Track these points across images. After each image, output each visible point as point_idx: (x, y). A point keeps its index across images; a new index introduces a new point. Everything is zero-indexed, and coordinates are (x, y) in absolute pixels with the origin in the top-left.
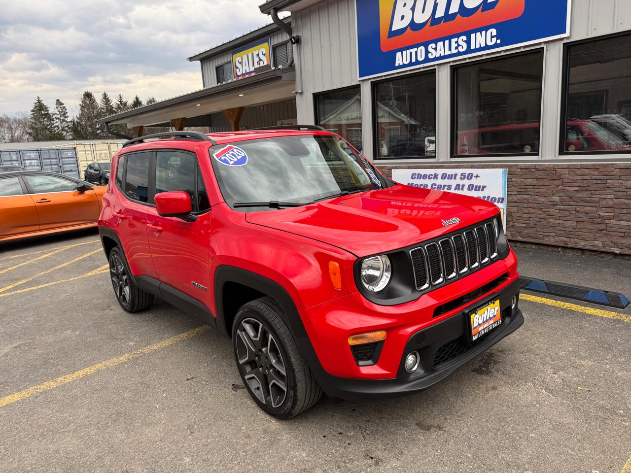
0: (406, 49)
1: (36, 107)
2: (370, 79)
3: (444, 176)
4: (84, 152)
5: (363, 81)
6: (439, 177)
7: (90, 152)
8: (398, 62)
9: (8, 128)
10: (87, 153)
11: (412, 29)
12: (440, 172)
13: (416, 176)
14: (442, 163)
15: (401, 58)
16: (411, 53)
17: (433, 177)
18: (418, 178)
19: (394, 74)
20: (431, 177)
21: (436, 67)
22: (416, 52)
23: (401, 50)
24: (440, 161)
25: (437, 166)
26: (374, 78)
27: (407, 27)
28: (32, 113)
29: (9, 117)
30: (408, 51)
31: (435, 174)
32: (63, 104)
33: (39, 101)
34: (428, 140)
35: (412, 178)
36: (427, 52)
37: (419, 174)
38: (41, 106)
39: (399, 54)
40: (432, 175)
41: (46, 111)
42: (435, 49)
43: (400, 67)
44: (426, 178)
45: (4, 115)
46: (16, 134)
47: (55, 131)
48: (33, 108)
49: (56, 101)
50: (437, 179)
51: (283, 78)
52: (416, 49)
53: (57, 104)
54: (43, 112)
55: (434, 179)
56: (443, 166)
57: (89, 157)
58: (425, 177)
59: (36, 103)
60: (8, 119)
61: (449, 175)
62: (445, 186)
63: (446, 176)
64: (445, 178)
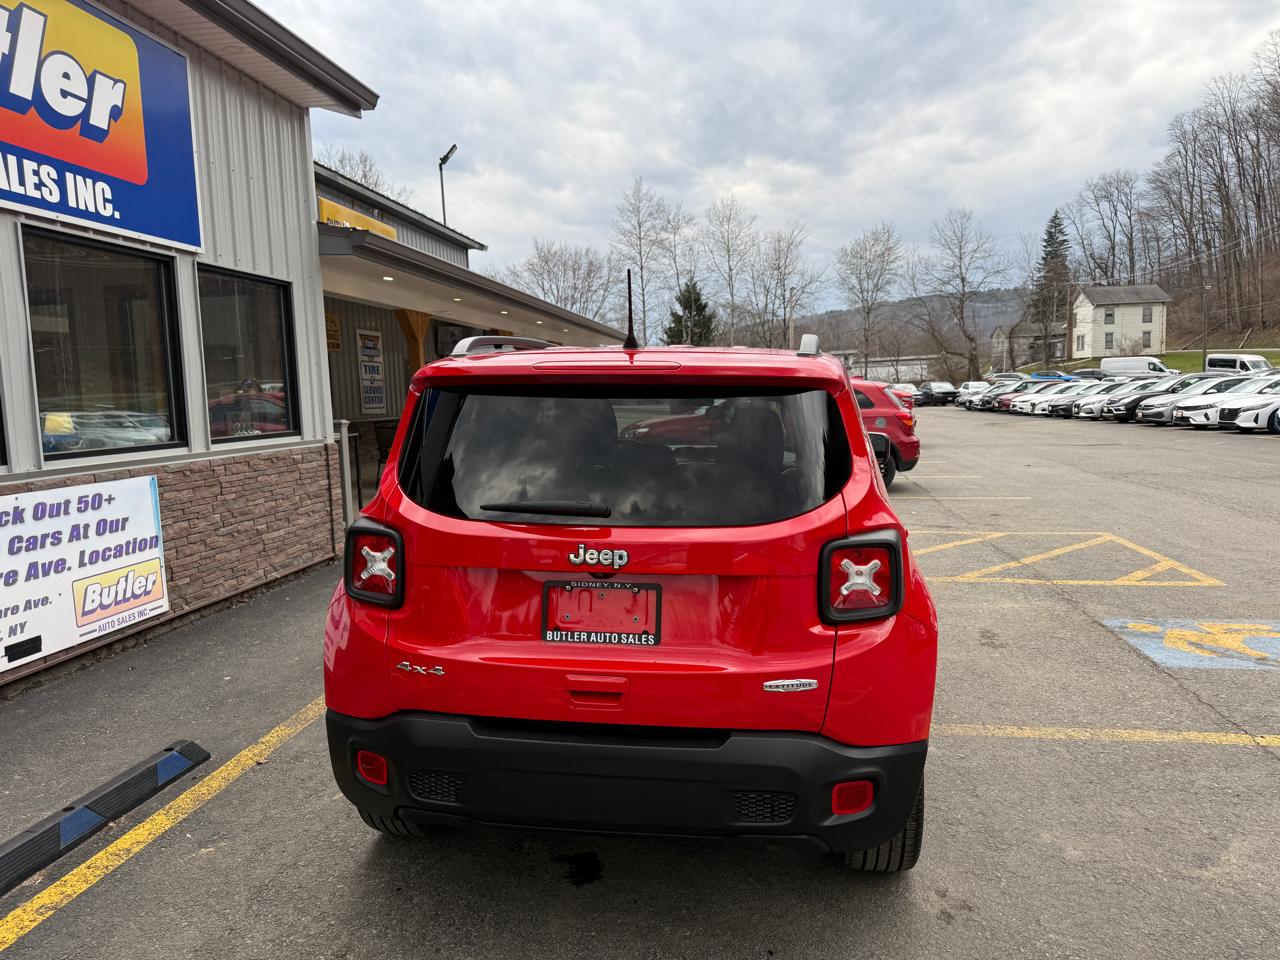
3: (40, 512)
6: (28, 515)
12: (27, 501)
17: (10, 518)
20: (5, 518)
24: (22, 470)
25: (14, 486)
31: (16, 509)
40: (8, 513)
50: (22, 521)
55: (14, 523)
61: (52, 506)
62: (45, 537)
63: (44, 511)
64: (43, 516)
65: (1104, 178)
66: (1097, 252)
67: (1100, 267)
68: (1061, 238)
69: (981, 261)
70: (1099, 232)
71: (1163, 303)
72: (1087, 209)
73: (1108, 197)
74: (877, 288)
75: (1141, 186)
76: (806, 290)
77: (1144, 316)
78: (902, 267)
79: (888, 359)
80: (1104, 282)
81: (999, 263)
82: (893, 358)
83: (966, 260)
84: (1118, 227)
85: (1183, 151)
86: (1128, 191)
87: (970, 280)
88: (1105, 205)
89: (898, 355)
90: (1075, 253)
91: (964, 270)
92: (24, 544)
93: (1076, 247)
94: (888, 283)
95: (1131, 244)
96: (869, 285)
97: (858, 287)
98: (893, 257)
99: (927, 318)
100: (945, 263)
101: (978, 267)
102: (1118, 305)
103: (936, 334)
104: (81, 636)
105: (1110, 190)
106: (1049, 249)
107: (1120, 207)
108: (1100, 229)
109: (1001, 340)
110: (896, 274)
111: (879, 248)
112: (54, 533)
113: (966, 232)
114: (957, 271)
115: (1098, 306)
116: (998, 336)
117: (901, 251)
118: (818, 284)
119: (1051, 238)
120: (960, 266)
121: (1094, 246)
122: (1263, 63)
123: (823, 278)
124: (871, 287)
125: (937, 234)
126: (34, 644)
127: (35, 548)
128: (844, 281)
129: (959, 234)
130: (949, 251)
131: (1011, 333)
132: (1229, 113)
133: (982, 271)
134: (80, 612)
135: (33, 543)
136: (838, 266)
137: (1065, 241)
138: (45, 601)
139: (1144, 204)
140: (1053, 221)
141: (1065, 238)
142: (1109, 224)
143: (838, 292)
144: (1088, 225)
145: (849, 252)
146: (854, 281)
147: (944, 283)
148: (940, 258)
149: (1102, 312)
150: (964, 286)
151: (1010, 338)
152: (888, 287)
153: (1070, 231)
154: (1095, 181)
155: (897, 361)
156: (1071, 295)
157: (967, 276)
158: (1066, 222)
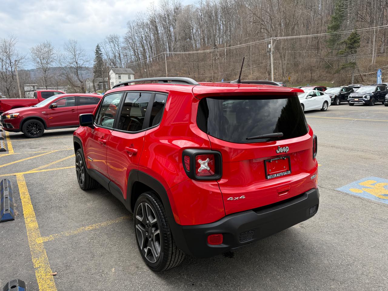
65: (111, 36)
66: (111, 58)
67: (112, 62)
68: (100, 52)
69: (82, 57)
70: (111, 52)
71: (133, 74)
72: (107, 45)
73: (113, 42)
74: (47, 63)
75: (122, 40)
76: (20, 61)
77: (129, 77)
78: (55, 57)
79: (54, 87)
80: (114, 67)
81: (87, 58)
82: (56, 87)
83: (77, 56)
84: (116, 51)
85: (131, 31)
86: (117, 40)
87: (79, 63)
88: (112, 44)
89: (58, 86)
90: (104, 57)
91: (77, 60)
93: (105, 56)
94: (52, 61)
95: (120, 56)
96: (44, 62)
97: (40, 62)
98: (51, 53)
99: (66, 74)
100: (70, 57)
101: (81, 59)
102: (121, 74)
103: (70, 80)
105: (113, 40)
106: (97, 55)
107: (116, 45)
108: (111, 51)
109: (89, 83)
110: (54, 59)
111: (46, 49)
113: (76, 47)
114: (74, 60)
115: (116, 74)
116: (88, 81)
117: (54, 51)
118: (24, 60)
119: (97, 52)
120: (75, 58)
121: (110, 56)
122: (149, 11)
123: (26, 58)
124: (45, 62)
125: (66, 47)
128: (34, 59)
129: (74, 48)
130: (70, 53)
131: (93, 81)
132: (142, 22)
133: (82, 60)
136: (32, 54)
137: (102, 53)
139: (123, 45)
140: (97, 47)
141: (101, 52)
142: (114, 50)
143: (33, 64)
144: (107, 49)
145: (35, 49)
146: (38, 60)
147: (70, 64)
148: (68, 55)
149: (117, 76)
150: (77, 65)
151: (93, 82)
152: (51, 63)
153: (103, 51)
154: (108, 36)
155: (58, 88)
156: (108, 70)
157: (78, 62)
158: (101, 48)
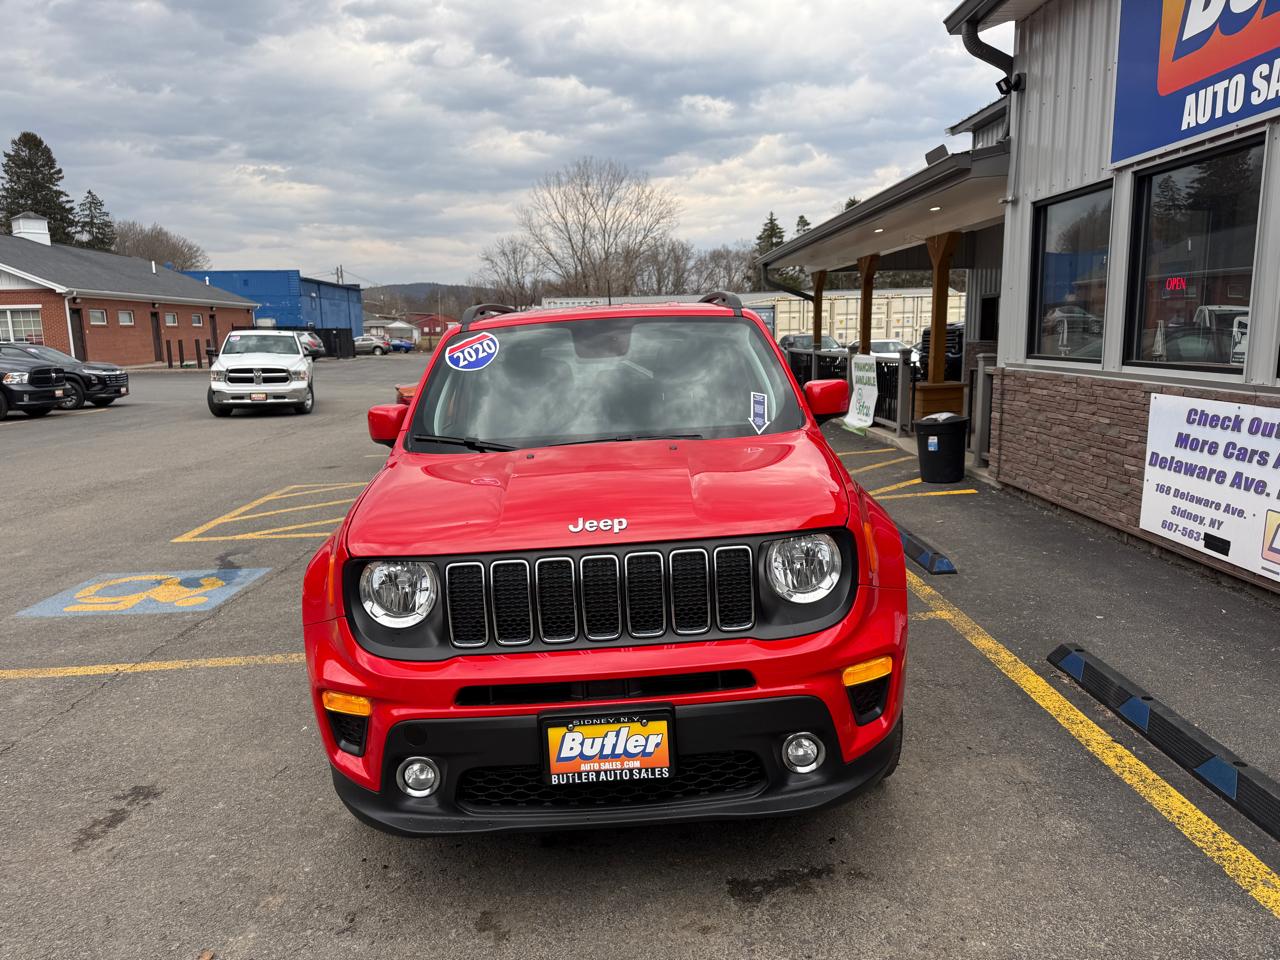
0: (1205, 85)
1: (765, 230)
2: (1131, 165)
3: (1255, 427)
4: (787, 315)
5: (1119, 170)
6: (1245, 426)
7: (797, 315)
8: (1188, 120)
9: (725, 268)
10: (793, 315)
11: (1225, 31)
12: (1248, 412)
13: (1197, 418)
14: (1256, 388)
15: (1195, 111)
16: (1215, 94)
17: (1231, 424)
18: (1199, 424)
19: (1176, 151)
20: (1227, 423)
21: (1266, 128)
22: (1226, 90)
23: (1195, 89)
24: (1253, 383)
25: (1244, 395)
26: (1139, 163)
27: (1213, 27)
28: (758, 241)
29: (730, 248)
30: (1210, 90)
31: (1237, 417)
32: (808, 224)
33: (772, 221)
34: (1240, 323)
35: (1190, 421)
36: (1250, 88)
37: (1203, 411)
38: (773, 229)
39: (1190, 99)
40: (1230, 419)
41: (780, 238)
42: (1268, 78)
43: (1191, 132)
44: (1216, 425)
45: (724, 246)
46: (735, 279)
47: (788, 273)
48: (760, 234)
49: (798, 219)
50: (1239, 431)
51: (972, 171)
52: (1225, 83)
53: (798, 225)
54: (774, 240)
55: (1233, 430)
56: (1256, 397)
57: (795, 325)
58: (1214, 421)
59: (766, 225)
60: (728, 252)
61: (1266, 424)
62: (1254, 452)
63: (1258, 427)
64: (1256, 432)
92: (1236, 452)
104: (1263, 568)
112: (1262, 453)
126: (1223, 546)
127: (1243, 460)
134: (1267, 545)
135: (1244, 455)
138: (1241, 513)
